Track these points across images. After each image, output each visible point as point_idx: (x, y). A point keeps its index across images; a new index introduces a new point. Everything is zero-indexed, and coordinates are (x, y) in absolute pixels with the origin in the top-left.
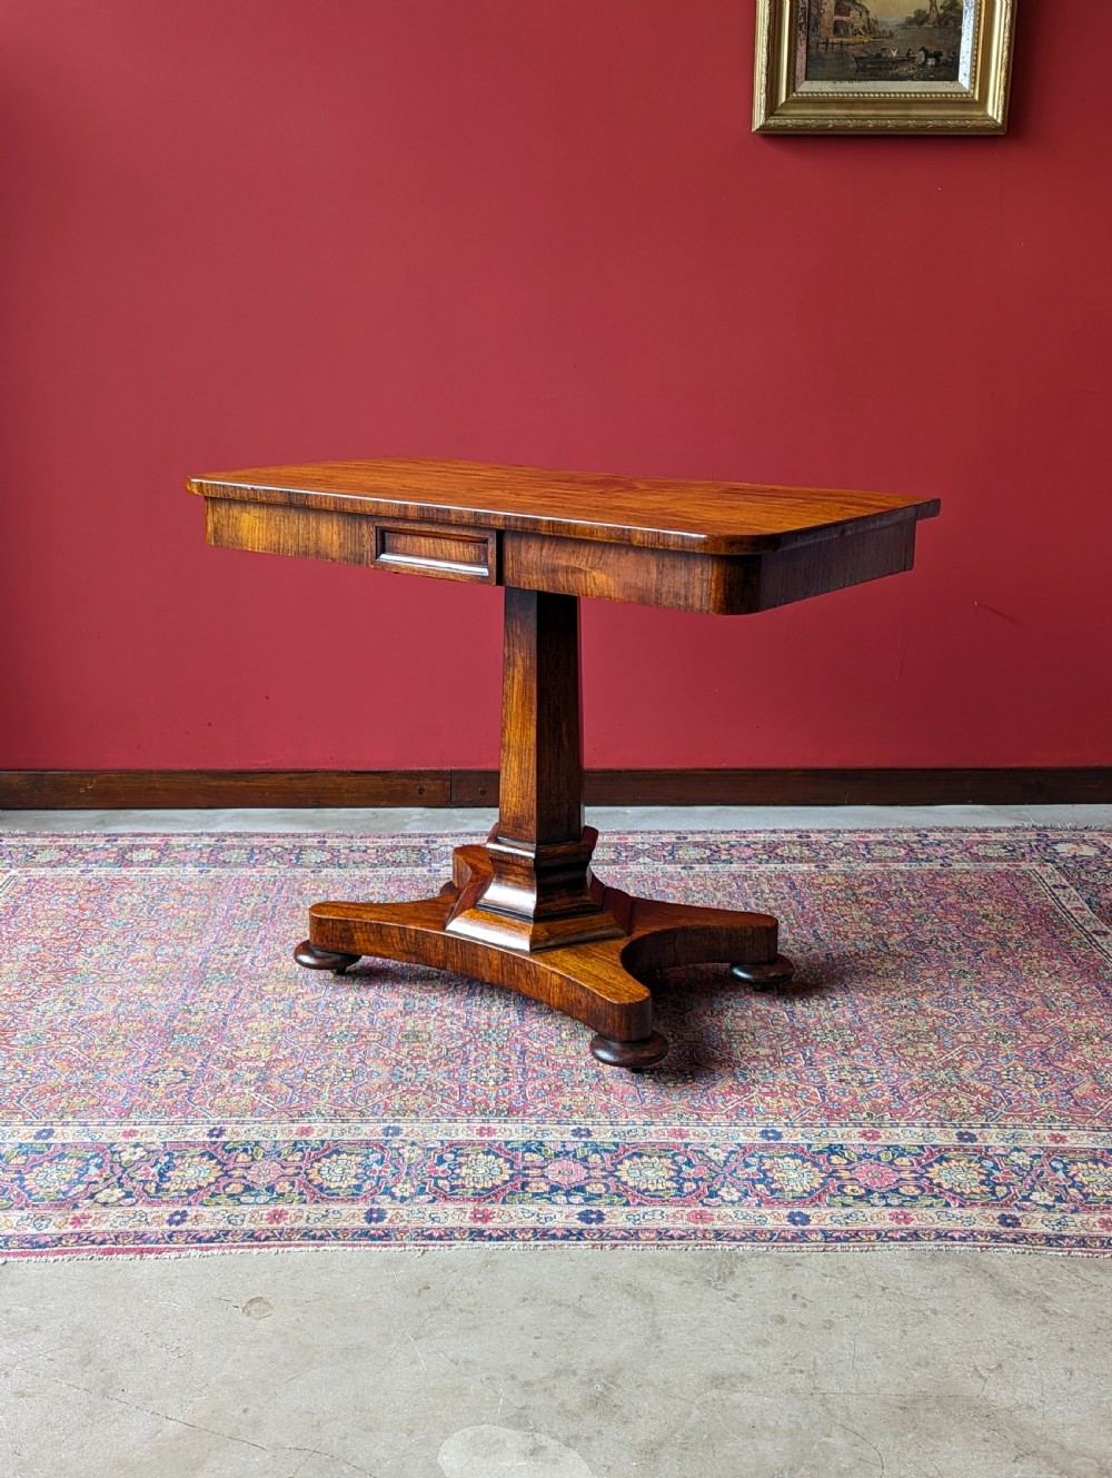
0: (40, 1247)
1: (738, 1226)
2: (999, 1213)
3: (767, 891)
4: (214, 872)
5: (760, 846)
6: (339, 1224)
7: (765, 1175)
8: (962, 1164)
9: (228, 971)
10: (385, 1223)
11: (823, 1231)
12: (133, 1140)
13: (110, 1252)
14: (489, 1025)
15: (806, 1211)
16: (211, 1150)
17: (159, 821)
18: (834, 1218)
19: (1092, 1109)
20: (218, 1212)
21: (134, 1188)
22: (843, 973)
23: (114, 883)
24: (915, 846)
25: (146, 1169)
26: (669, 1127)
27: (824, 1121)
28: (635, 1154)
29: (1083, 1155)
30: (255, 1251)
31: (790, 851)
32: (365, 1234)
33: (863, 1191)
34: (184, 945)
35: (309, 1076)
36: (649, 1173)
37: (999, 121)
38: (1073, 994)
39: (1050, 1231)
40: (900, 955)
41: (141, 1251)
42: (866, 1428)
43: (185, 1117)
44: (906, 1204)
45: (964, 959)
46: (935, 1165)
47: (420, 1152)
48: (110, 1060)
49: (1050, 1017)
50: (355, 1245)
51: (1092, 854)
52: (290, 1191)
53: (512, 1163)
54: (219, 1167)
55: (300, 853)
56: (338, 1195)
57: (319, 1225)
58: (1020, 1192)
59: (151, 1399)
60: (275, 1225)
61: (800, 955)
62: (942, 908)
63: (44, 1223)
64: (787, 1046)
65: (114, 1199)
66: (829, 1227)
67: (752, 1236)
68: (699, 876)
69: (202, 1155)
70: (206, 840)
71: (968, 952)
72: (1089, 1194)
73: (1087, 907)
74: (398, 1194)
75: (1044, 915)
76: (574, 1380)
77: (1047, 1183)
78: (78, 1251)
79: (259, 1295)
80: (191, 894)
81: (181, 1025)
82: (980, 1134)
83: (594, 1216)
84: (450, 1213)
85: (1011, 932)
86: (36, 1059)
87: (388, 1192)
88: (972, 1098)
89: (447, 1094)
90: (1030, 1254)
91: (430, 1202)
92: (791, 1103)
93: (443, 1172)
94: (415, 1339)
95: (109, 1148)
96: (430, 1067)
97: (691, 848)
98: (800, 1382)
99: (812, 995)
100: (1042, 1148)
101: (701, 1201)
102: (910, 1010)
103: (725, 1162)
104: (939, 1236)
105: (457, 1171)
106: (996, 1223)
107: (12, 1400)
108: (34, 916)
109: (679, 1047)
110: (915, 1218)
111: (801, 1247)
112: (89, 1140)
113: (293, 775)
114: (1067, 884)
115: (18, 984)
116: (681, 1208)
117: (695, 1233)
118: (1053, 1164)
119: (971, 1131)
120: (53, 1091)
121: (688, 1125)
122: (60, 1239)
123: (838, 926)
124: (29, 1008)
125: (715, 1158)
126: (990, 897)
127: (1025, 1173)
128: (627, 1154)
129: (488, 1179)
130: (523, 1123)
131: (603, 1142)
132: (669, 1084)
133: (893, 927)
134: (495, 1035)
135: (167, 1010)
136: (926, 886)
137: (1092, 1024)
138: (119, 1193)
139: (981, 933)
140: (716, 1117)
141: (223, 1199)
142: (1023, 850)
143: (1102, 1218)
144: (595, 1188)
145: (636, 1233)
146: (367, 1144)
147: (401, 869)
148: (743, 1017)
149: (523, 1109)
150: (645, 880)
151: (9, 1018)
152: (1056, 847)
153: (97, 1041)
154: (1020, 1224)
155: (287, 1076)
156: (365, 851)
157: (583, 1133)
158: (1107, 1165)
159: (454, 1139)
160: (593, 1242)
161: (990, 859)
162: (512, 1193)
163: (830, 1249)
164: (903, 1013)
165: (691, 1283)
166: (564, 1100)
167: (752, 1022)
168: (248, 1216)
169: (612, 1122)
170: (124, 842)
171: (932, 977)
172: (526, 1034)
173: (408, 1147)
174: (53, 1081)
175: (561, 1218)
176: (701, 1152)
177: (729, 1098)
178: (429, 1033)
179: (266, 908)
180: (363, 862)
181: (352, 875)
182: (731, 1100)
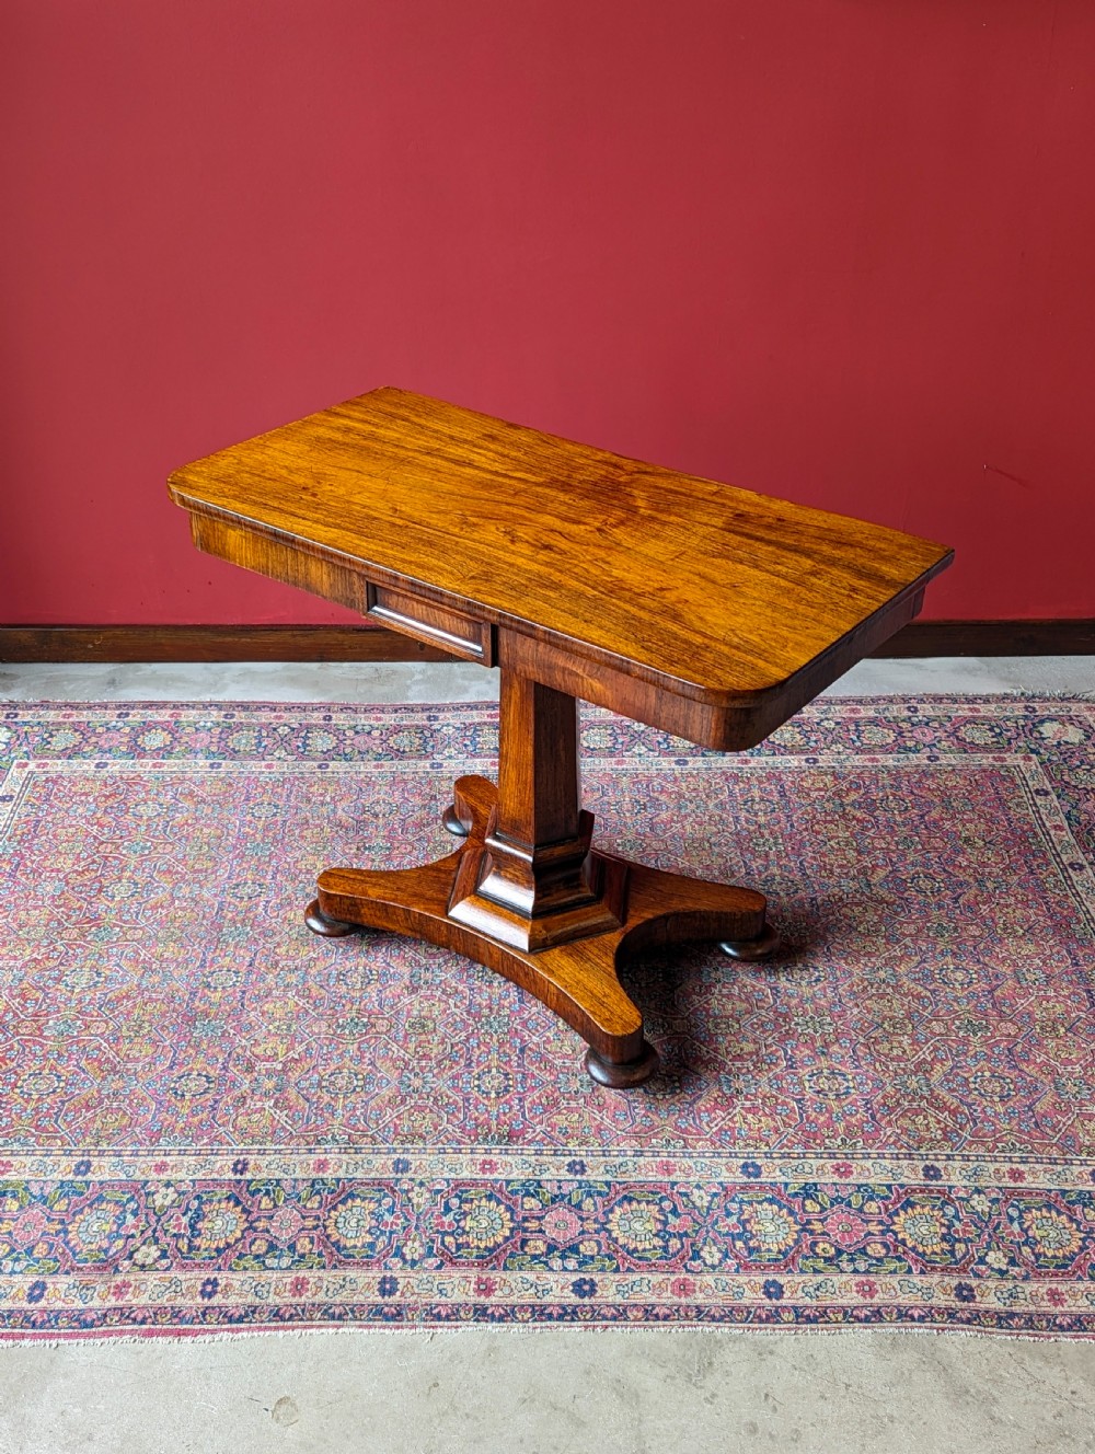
0: (86, 1326)
1: (718, 1300)
2: (955, 1283)
3: (757, 799)
4: (227, 765)
6: (355, 1298)
7: (744, 1228)
8: (926, 1210)
9: (243, 922)
10: (396, 1298)
11: (795, 1308)
12: (164, 1177)
13: (150, 1334)
14: (491, 1009)
15: (782, 1280)
16: (236, 1191)
17: (169, 681)
19: (1051, 1133)
20: (246, 1280)
21: (168, 1245)
22: (827, 928)
23: (130, 783)
24: (904, 725)
25: (178, 1219)
26: (658, 1159)
27: (800, 1150)
28: (625, 1197)
29: (1038, 1199)
30: (281, 1333)
32: (379, 1312)
34: (199, 882)
35: (324, 1084)
36: (637, 1226)
38: (1044, 962)
39: (1002, 1306)
40: (883, 901)
41: (179, 1334)
43: (211, 1144)
44: (872, 1269)
45: (943, 907)
46: (902, 1213)
47: (427, 1195)
48: (137, 1060)
49: (1020, 997)
50: (370, 1327)
51: (1077, 741)
52: (310, 1252)
53: (513, 1212)
54: (244, 1216)
55: (306, 737)
56: (354, 1257)
57: (338, 1299)
58: (976, 1252)
60: (297, 1299)
61: (786, 899)
62: (926, 828)
63: (89, 1292)
65: (149, 1261)
66: (800, 1303)
67: (730, 1315)
68: (692, 775)
69: (228, 1199)
70: (215, 715)
71: (948, 897)
73: (1065, 824)
74: (408, 1257)
75: (1023, 838)
78: (122, 1333)
79: (286, 1393)
80: (203, 801)
81: (202, 1008)
82: (945, 1168)
83: (587, 1288)
85: (988, 866)
86: (69, 1059)
87: (399, 1253)
88: (941, 1117)
89: (451, 1109)
90: (982, 1338)
91: (439, 1267)
92: (772, 1124)
93: (450, 1225)
95: (143, 1188)
96: (435, 1071)
99: (795, 963)
100: (1000, 1189)
101: (685, 1266)
102: (888, 985)
103: (709, 1208)
104: (900, 1316)
105: (462, 1224)
106: (952, 1297)
108: (55, 836)
109: (669, 1041)
110: (879, 1288)
111: (774, 1330)
113: (295, 633)
114: (1050, 789)
116: (666, 1276)
117: (677, 1311)
118: (1010, 1210)
119: (937, 1164)
120: (88, 1108)
121: (675, 1156)
122: (105, 1315)
123: (824, 855)
124: (58, 980)
125: (698, 1203)
126: (973, 810)
127: (984, 1224)
128: (618, 1198)
129: (490, 1234)
130: (522, 1154)
131: (595, 1181)
132: (658, 1096)
133: (877, 858)
134: (495, 1024)
135: (188, 984)
136: (912, 793)
137: (1059, 1009)
138: (154, 1252)
139: (960, 867)
140: (701, 1143)
141: (249, 1261)
142: (1009, 734)
143: (1050, 1289)
144: (588, 1248)
145: (625, 1311)
146: (379, 1184)
147: (405, 762)
148: (729, 996)
149: (523, 1132)
150: (640, 782)
151: (40, 995)
152: (1041, 729)
153: (125, 1033)
154: (974, 1297)
155: (304, 1084)
156: (369, 733)
157: (578, 1167)
158: (1059, 1213)
159: (459, 1177)
160: (586, 1323)
161: (975, 747)
162: (512, 1255)
163: (800, 1332)
164: (881, 991)
165: (673, 1378)
166: (560, 1120)
167: (738, 1003)
168: (273, 1286)
169: (604, 1151)
170: (136, 717)
171: (911, 935)
172: (524, 1024)
173: (417, 1189)
174: (88, 1090)
175: (556, 1291)
176: (686, 1195)
177: (713, 1115)
178: (434, 1020)
179: (275, 823)
180: (367, 751)
181: (358, 773)
182: (715, 1119)
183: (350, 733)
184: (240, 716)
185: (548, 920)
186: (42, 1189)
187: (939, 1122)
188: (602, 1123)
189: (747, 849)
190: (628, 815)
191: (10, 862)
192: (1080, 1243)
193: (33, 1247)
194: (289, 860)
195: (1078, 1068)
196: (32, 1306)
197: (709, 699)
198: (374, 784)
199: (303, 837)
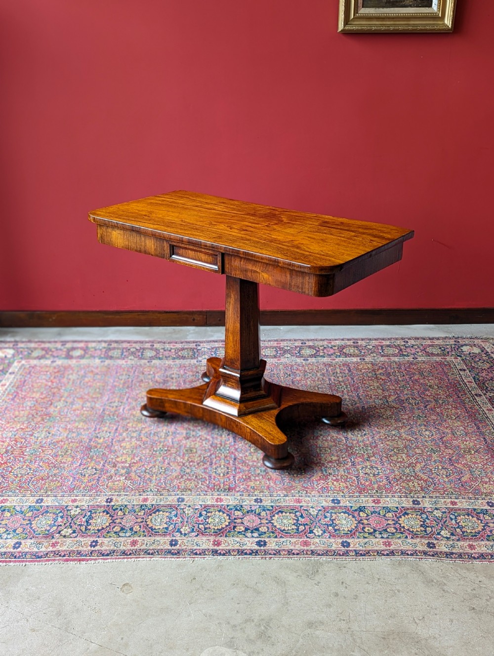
0: (39, 558)
1: (321, 548)
2: (427, 542)
3: (339, 372)
4: (107, 362)
5: (336, 348)
6: (159, 547)
7: (332, 522)
8: (413, 516)
9: (113, 415)
10: (177, 547)
11: (355, 551)
12: (75, 504)
13: (67, 560)
14: (221, 445)
15: (349, 540)
16: (107, 509)
18: (360, 544)
19: (468, 488)
20: (110, 541)
21: (76, 528)
22: (369, 417)
23: (66, 368)
24: (402, 347)
25: (81, 519)
26: (295, 498)
27: (357, 494)
28: (280, 511)
29: (464, 512)
30: (126, 560)
31: (349, 351)
32: (169, 552)
33: (372, 530)
34: (94, 402)
35: (147, 471)
36: (285, 521)
37: (450, 26)
38: (464, 428)
39: (448, 550)
40: (394, 407)
41: (80, 560)
42: (369, 648)
43: (97, 492)
44: (389, 537)
45: (420, 409)
46: (403, 517)
47: (192, 510)
48: (65, 463)
49: (454, 440)
50: (165, 558)
51: (477, 352)
52: (139, 530)
53: (230, 516)
54: (110, 518)
55: (143, 352)
57: (151, 548)
58: (436, 530)
59: (85, 633)
60: (133, 548)
61: (351, 407)
62: (412, 382)
63: (40, 546)
64: (344, 456)
65: (68, 534)
66: (358, 549)
67: (326, 553)
68: (310, 364)
69: (104, 512)
70: (104, 345)
71: (422, 406)
72: (465, 532)
73: (473, 381)
74: (183, 532)
75: (455, 386)
76: (253, 624)
77: (448, 526)
78: (54, 560)
79: (127, 582)
80: (97, 374)
81: (94, 445)
82: (422, 501)
83: (262, 543)
84: (204, 541)
85: (439, 395)
86: (35, 462)
87: (179, 531)
88: (420, 482)
89: (203, 481)
90: (439, 562)
91: (196, 536)
92: (345, 485)
93: (202, 521)
94: (190, 604)
95: (66, 508)
96: (196, 466)
97: (307, 349)
98: (343, 625)
99: (355, 429)
100: (447, 508)
101: (306, 536)
102: (396, 436)
103: (317, 515)
104: (402, 553)
105: (207, 520)
106: (426, 547)
107: (30, 633)
108: (32, 386)
109: (300, 456)
110: (393, 544)
111: (346, 559)
112: (58, 504)
113: (139, 313)
114: (466, 368)
115: (26, 422)
116: (298, 539)
117: (303, 551)
118: (451, 516)
119: (418, 499)
120: (42, 479)
121: (302, 496)
122: (47, 554)
123: (368, 391)
124: (32, 435)
125: (312, 513)
126: (433, 376)
127: (439, 521)
128: (277, 511)
129: (219, 524)
130: (234, 496)
131: (267, 505)
132: (294, 475)
133: (391, 392)
134: (223, 450)
135: (88, 436)
136: (406, 370)
137: (471, 444)
138: (70, 531)
139: (427, 395)
140: (313, 492)
141: (112, 534)
142: (448, 350)
143: (469, 544)
144: (263, 529)
145: (279, 552)
146: (170, 506)
147: (185, 360)
148: (326, 440)
149: (234, 488)
150: (288, 367)
151: (23, 441)
152: (462, 348)
153: (60, 453)
154: (435, 547)
155: (138, 471)
156: (170, 351)
157: (259, 500)
158: (473, 517)
159: (206, 504)
160: (262, 556)
161: (433, 354)
162: (229, 532)
163: (358, 559)
164: (393, 438)
165: (301, 576)
166: (252, 484)
167: (330, 443)
168: (122, 543)
169: (270, 495)
170: (69, 345)
171: (406, 419)
172: (236, 450)
173: (187, 508)
174: (42, 474)
175: (249, 544)
176: (306, 510)
177: (319, 482)
178: (196, 449)
179: (129, 381)
180: (169, 357)
181: (165, 364)
182: (320, 483)
183: (162, 351)
184: (114, 345)
185: (246, 404)
186: (21, 508)
187: (419, 484)
188: (270, 485)
189: (334, 390)
190: (282, 378)
191: (12, 395)
192: (482, 527)
193: (16, 529)
194: (134, 394)
195: (480, 465)
196: (15, 550)
197: (311, 271)
198: (172, 368)
199: (140, 386)
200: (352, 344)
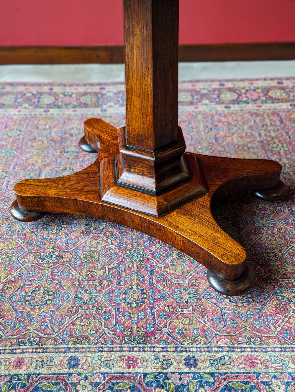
3: (269, 124)
5: (260, 91)
14: (133, 245)
26: (245, 354)
31: (275, 94)
35: (28, 298)
47: (90, 387)
68: (233, 113)
89: (107, 316)
96: (98, 288)
97: (227, 92)
121: (255, 350)
130: (154, 351)
131: (205, 373)
132: (239, 304)
134: (135, 255)
140: (271, 340)
146: (57, 378)
147: (87, 109)
148: (273, 235)
149: (154, 334)
150: (207, 117)
155: (15, 299)
156: (71, 96)
157: (192, 362)
159: (112, 371)
166: (177, 323)
167: (279, 240)
169: (208, 348)
172: (152, 255)
173: (82, 382)
177: (276, 318)
178: (98, 253)
179: (19, 139)
180: (69, 104)
181: (64, 114)
182: (277, 321)
183: (61, 96)
184: (8, 89)
185: (165, 195)
188: (205, 326)
189: (268, 150)
190: (203, 133)
194: (23, 158)
198: (72, 120)
199: (32, 146)
200: (276, 85)
